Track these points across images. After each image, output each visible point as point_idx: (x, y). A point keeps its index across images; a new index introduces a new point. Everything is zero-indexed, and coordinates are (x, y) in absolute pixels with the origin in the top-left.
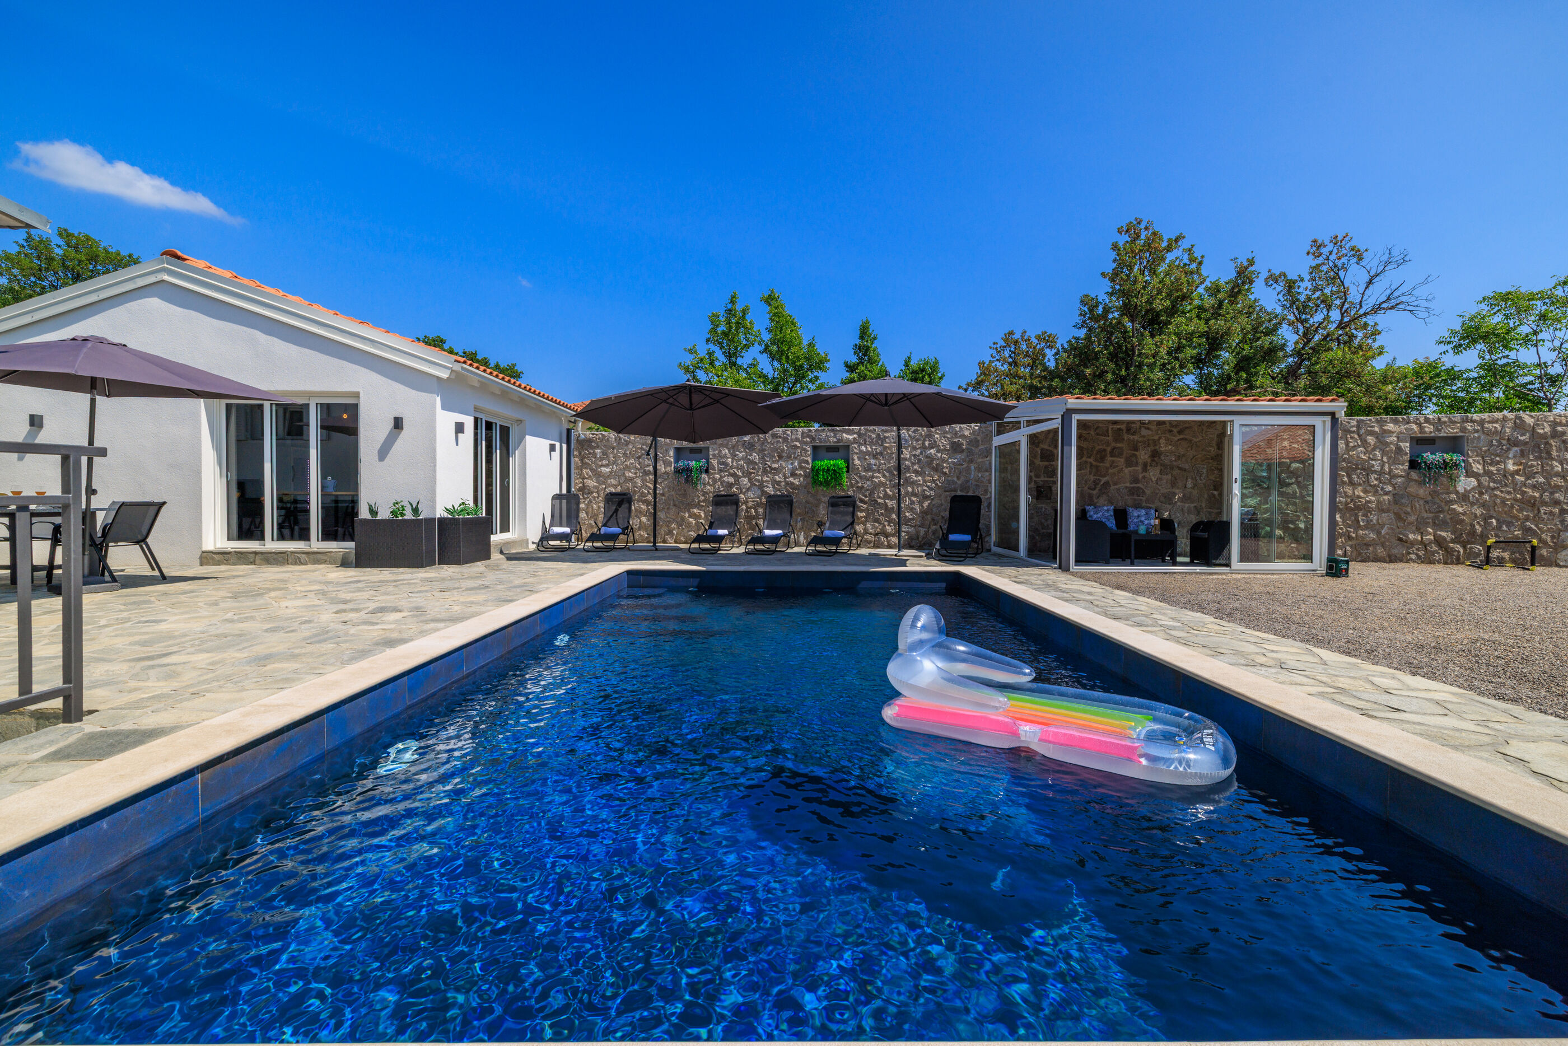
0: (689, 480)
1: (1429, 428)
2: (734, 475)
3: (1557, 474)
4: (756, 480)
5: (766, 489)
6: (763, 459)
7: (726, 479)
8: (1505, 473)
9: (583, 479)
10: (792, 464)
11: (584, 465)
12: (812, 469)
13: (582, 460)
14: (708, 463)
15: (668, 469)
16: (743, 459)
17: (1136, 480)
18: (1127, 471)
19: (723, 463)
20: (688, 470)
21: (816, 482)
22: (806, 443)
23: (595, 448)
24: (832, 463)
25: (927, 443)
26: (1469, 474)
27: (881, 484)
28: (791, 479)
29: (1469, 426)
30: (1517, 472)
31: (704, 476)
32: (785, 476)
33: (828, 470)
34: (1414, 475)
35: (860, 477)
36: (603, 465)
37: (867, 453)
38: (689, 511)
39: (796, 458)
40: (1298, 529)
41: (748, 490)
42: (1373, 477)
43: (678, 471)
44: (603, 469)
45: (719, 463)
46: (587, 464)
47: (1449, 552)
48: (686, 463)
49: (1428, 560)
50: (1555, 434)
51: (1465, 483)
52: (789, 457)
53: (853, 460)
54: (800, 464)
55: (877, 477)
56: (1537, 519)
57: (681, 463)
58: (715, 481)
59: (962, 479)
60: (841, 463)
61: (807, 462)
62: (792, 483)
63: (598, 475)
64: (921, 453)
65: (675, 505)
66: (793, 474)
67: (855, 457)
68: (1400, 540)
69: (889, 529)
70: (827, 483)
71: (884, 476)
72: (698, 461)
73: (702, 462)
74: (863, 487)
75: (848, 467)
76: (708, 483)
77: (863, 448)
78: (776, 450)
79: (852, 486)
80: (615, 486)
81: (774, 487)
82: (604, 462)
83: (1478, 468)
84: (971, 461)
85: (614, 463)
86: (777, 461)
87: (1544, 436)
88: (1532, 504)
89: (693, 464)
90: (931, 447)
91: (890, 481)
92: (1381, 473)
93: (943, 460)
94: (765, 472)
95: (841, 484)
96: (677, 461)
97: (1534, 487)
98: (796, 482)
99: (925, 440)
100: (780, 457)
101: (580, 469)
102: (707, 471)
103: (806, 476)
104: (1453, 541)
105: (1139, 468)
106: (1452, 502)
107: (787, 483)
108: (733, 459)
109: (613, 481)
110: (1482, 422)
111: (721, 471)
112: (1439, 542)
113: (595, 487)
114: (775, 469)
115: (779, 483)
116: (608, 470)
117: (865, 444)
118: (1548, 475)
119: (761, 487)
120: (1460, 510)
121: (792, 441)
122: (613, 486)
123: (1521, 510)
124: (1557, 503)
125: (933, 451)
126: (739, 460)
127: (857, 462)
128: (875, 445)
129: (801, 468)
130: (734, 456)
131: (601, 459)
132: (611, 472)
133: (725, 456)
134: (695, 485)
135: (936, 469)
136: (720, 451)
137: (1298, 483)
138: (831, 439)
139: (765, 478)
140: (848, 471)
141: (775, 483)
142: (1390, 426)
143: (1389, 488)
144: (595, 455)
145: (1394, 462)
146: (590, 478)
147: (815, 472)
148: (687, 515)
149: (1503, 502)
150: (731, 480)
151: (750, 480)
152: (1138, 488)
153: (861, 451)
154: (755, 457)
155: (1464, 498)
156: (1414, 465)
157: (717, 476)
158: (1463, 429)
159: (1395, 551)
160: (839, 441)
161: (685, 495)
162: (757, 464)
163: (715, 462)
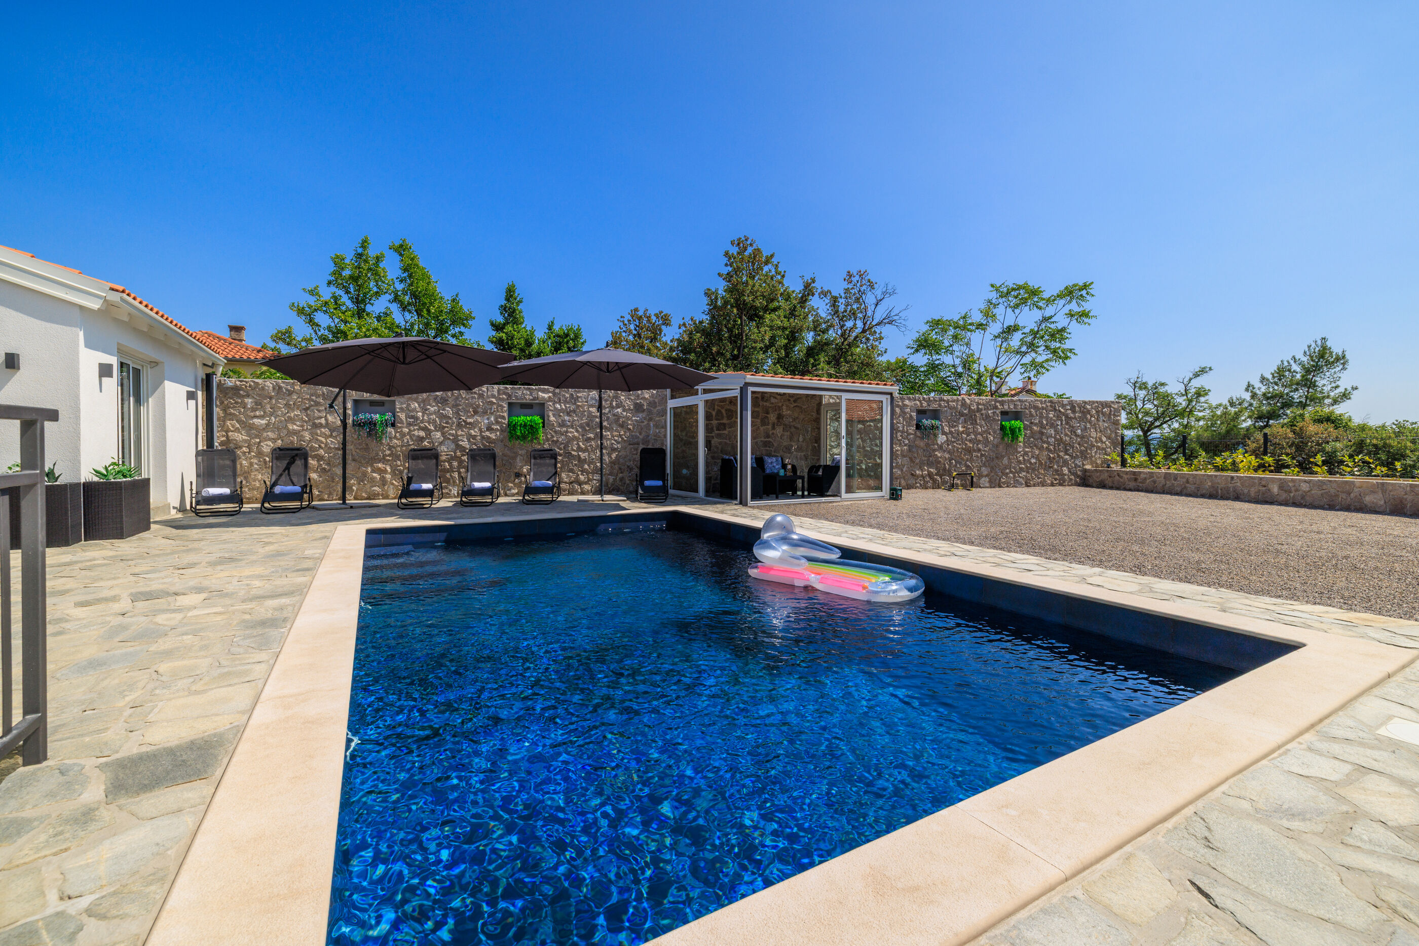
0: (372, 433)
1: (925, 404)
2: (425, 429)
3: (979, 434)
4: (450, 434)
5: (461, 443)
6: (457, 414)
7: (416, 433)
8: (958, 433)
9: (230, 432)
10: (488, 419)
11: (229, 416)
12: (509, 425)
13: (225, 410)
14: (394, 416)
16: (435, 413)
17: (768, 436)
18: (762, 428)
19: (412, 417)
20: (372, 424)
21: (513, 437)
22: (503, 400)
23: (243, 396)
24: (528, 418)
25: (614, 403)
26: (944, 433)
27: (574, 438)
28: (488, 433)
29: (942, 403)
30: (963, 432)
31: (390, 430)
32: (480, 430)
33: (525, 425)
34: (918, 433)
35: (556, 432)
36: (255, 417)
37: (562, 410)
38: (372, 466)
39: (492, 414)
40: (862, 469)
41: (441, 444)
42: (899, 434)
43: (357, 424)
44: (256, 421)
45: (407, 416)
46: (231, 414)
47: (934, 481)
48: (368, 416)
49: (925, 487)
50: (979, 410)
51: (941, 439)
52: (485, 413)
53: (549, 416)
54: (496, 419)
55: (571, 432)
56: (971, 460)
57: (361, 416)
58: (403, 435)
59: (644, 434)
60: (537, 419)
61: (503, 417)
62: (489, 438)
63: (248, 427)
64: (610, 412)
65: (354, 460)
66: (489, 429)
67: (551, 414)
68: (912, 474)
69: (582, 478)
70: (524, 437)
71: (577, 431)
72: (382, 414)
73: (388, 416)
74: (558, 441)
75: (543, 423)
76: (395, 437)
77: (558, 406)
78: (471, 405)
79: (548, 440)
80: (273, 440)
81: (469, 441)
82: (258, 413)
83: (946, 429)
84: (650, 419)
85: (272, 414)
86: (472, 416)
87: (973, 411)
88: (969, 451)
89: (377, 417)
90: (618, 407)
91: (583, 435)
92: (903, 432)
93: (628, 418)
94: (459, 426)
95: (537, 438)
96: (356, 414)
97: (970, 441)
98: (493, 436)
99: (612, 401)
100: (476, 412)
101: (223, 420)
102: (393, 425)
103: (502, 431)
104: (936, 475)
105: (770, 427)
106: (935, 450)
107: (483, 437)
108: (424, 413)
109: (271, 435)
110: (948, 401)
111: (409, 424)
112: (930, 475)
113: (245, 441)
114: (470, 423)
115: (474, 437)
116: (264, 422)
117: (560, 402)
118: (976, 434)
119: (456, 440)
120: (939, 455)
121: (488, 397)
122: (270, 439)
123: (965, 455)
124: (979, 450)
125: (619, 410)
126: (431, 414)
127: (552, 418)
128: (568, 403)
129: (497, 422)
130: (424, 410)
131: (253, 410)
132: (267, 425)
133: (414, 410)
134: (379, 440)
135: (622, 426)
136: (409, 405)
137: (861, 438)
138: (527, 397)
139: (460, 433)
140: (543, 427)
141: (470, 437)
142: (907, 402)
143: (907, 442)
144: (244, 405)
145: (909, 425)
146: (238, 430)
147: (512, 427)
148: (369, 469)
149: (958, 449)
150: (422, 434)
151: (443, 434)
152: (770, 442)
153: (556, 409)
154: (449, 411)
155: (941, 447)
156: (918, 427)
157: (406, 430)
158: (940, 405)
159: (910, 482)
160: (534, 399)
161: (367, 449)
162: (450, 418)
163: (402, 416)
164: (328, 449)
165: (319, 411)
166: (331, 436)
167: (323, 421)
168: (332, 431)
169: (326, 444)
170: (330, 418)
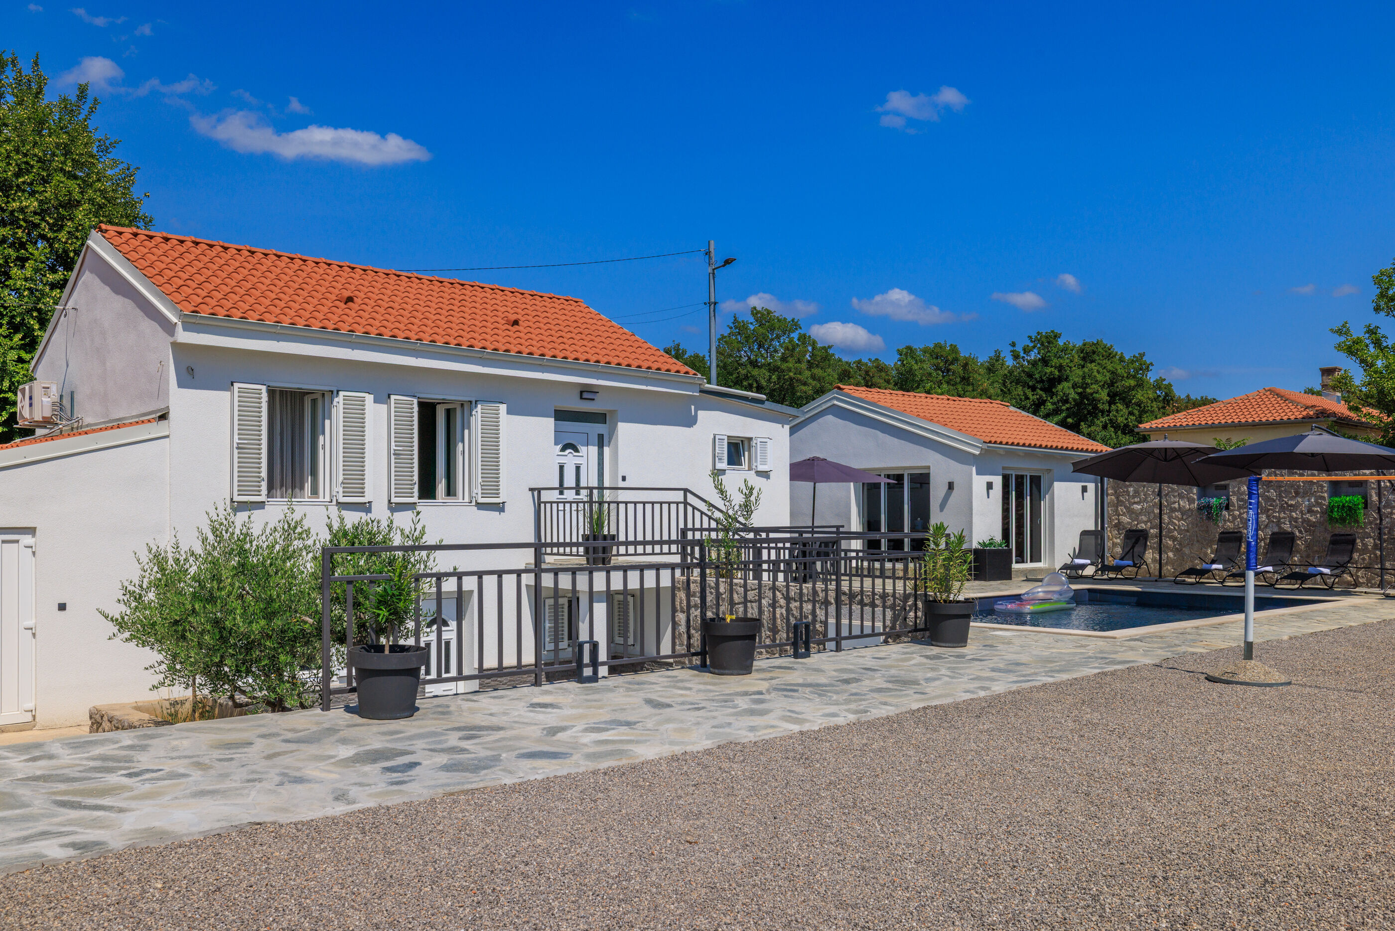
0: (1210, 517)
5: (1282, 526)
6: (1280, 496)
9: (1118, 516)
10: (1309, 500)
11: (1119, 503)
12: (1329, 506)
13: (1117, 498)
14: (1228, 499)
15: (1192, 506)
16: (1261, 495)
19: (1243, 500)
20: (1209, 507)
21: (1332, 519)
24: (1348, 498)
28: (1308, 516)
31: (1225, 513)
32: (1301, 512)
33: (1343, 506)
36: (1134, 503)
38: (1211, 547)
39: (1312, 494)
41: (1266, 526)
43: (1200, 508)
44: (1134, 506)
45: (1238, 500)
46: (1122, 501)
48: (1207, 500)
52: (1306, 494)
53: (1370, 496)
54: (1316, 501)
57: (1202, 500)
58: (1235, 518)
60: (1358, 499)
61: (1323, 498)
62: (1309, 520)
63: (1130, 511)
65: (1198, 541)
66: (1310, 511)
67: (1372, 493)
70: (1343, 520)
72: (1219, 497)
73: (1223, 499)
75: (1364, 503)
76: (1229, 520)
78: (1293, 486)
79: (1369, 523)
80: (1145, 523)
81: (1291, 524)
82: (1136, 500)
85: (1145, 500)
86: (1292, 498)
89: (1214, 501)
94: (1282, 508)
95: (1357, 521)
96: (1199, 499)
98: (1313, 519)
100: (1297, 494)
101: (1116, 506)
102: (1227, 508)
103: (1323, 513)
107: (1304, 521)
109: (1144, 518)
111: (1240, 507)
113: (1127, 523)
114: (1291, 505)
115: (1296, 520)
116: (1139, 507)
119: (1279, 523)
122: (1142, 522)
127: (1374, 498)
129: (1318, 504)
131: (1134, 497)
132: (1142, 509)
134: (1215, 522)
136: (1239, 488)
139: (1282, 515)
140: (1366, 507)
141: (1292, 519)
144: (1128, 493)
146: (1124, 514)
147: (1331, 509)
148: (1207, 550)
151: (1268, 517)
154: (1273, 493)
157: (1237, 513)
161: (1207, 531)
162: (1274, 501)
163: (1234, 499)
164: (1180, 531)
165: (1174, 497)
166: (1182, 519)
167: (1176, 505)
168: (1183, 514)
169: (1179, 526)
170: (1181, 503)
